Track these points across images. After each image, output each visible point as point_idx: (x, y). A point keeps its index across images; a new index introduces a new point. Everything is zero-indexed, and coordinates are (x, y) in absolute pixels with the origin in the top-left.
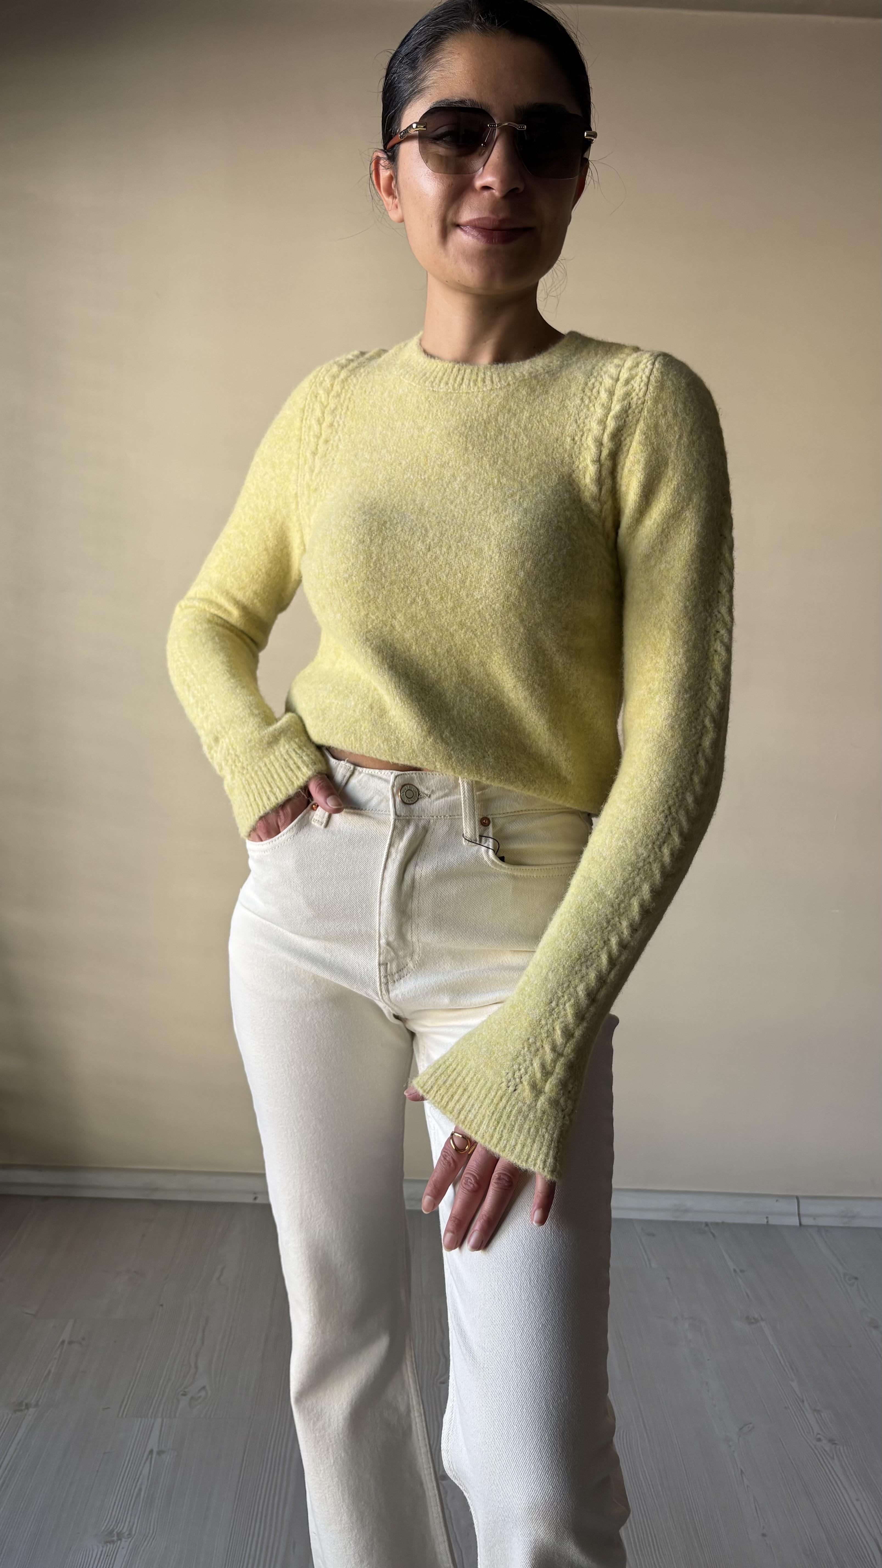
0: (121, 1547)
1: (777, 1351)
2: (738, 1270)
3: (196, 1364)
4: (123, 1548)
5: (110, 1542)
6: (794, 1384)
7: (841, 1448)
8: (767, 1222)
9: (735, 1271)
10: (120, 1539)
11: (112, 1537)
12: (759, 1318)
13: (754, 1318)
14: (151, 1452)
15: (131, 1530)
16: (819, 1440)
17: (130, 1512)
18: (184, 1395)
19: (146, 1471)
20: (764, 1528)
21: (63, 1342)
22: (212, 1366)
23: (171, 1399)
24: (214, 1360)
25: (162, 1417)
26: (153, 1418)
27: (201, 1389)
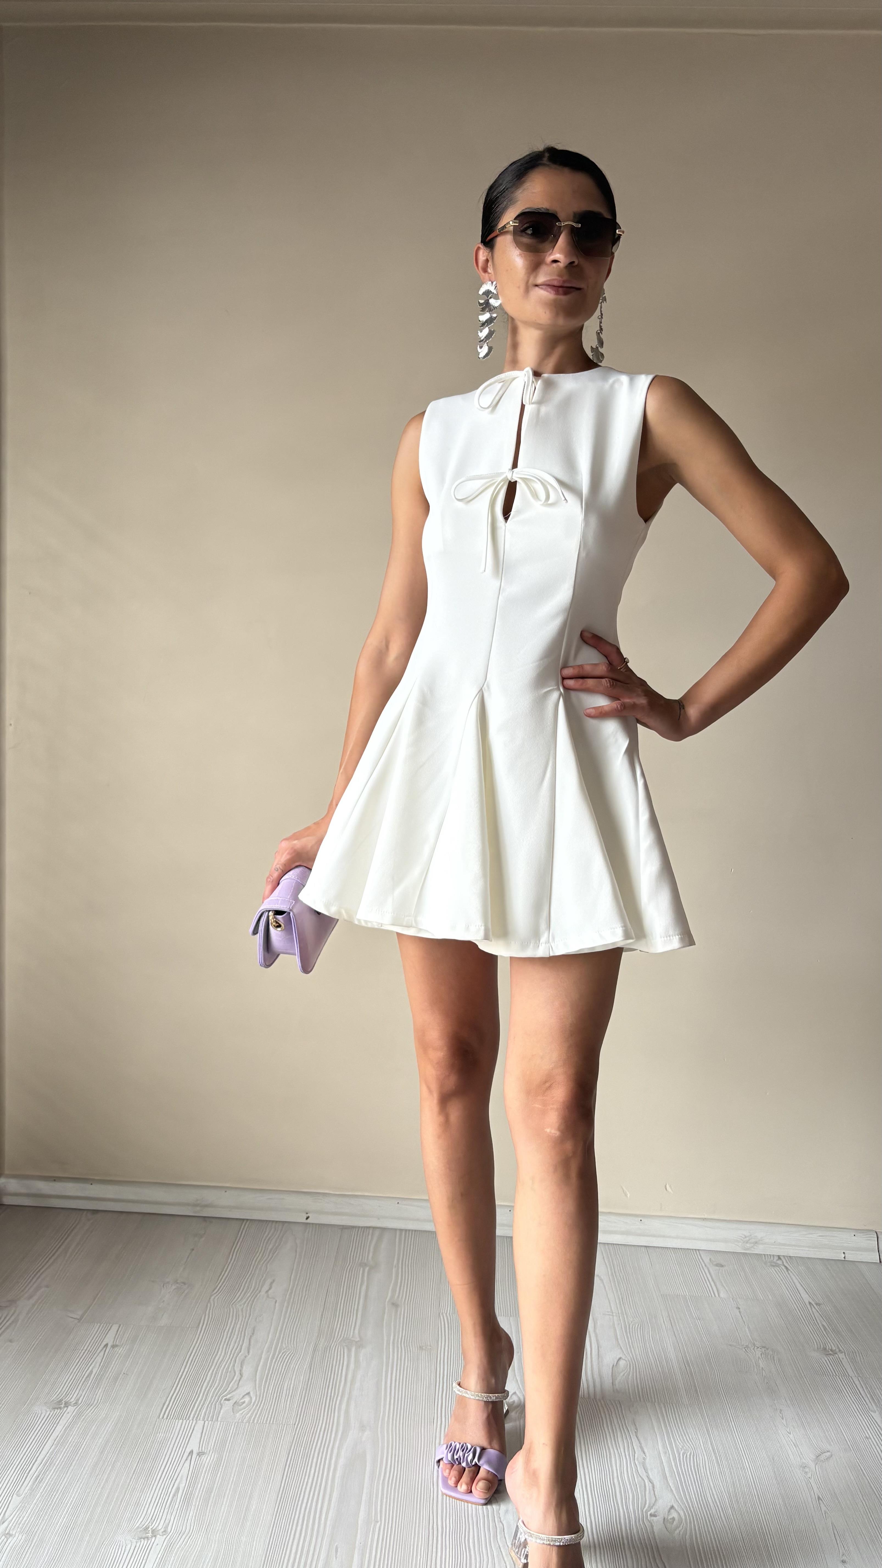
0: (155, 1544)
1: (857, 1382)
2: (813, 1303)
3: (241, 1371)
4: (157, 1545)
5: (144, 1539)
6: (876, 1416)
8: (844, 1258)
9: (810, 1303)
10: (155, 1536)
11: (147, 1533)
12: (837, 1350)
13: (831, 1350)
14: (191, 1452)
15: (167, 1527)
17: (166, 1511)
18: (228, 1400)
19: (184, 1472)
20: (844, 1556)
21: (106, 1345)
22: (258, 1374)
23: (213, 1404)
24: (259, 1368)
25: (203, 1419)
26: (194, 1422)
27: (245, 1395)
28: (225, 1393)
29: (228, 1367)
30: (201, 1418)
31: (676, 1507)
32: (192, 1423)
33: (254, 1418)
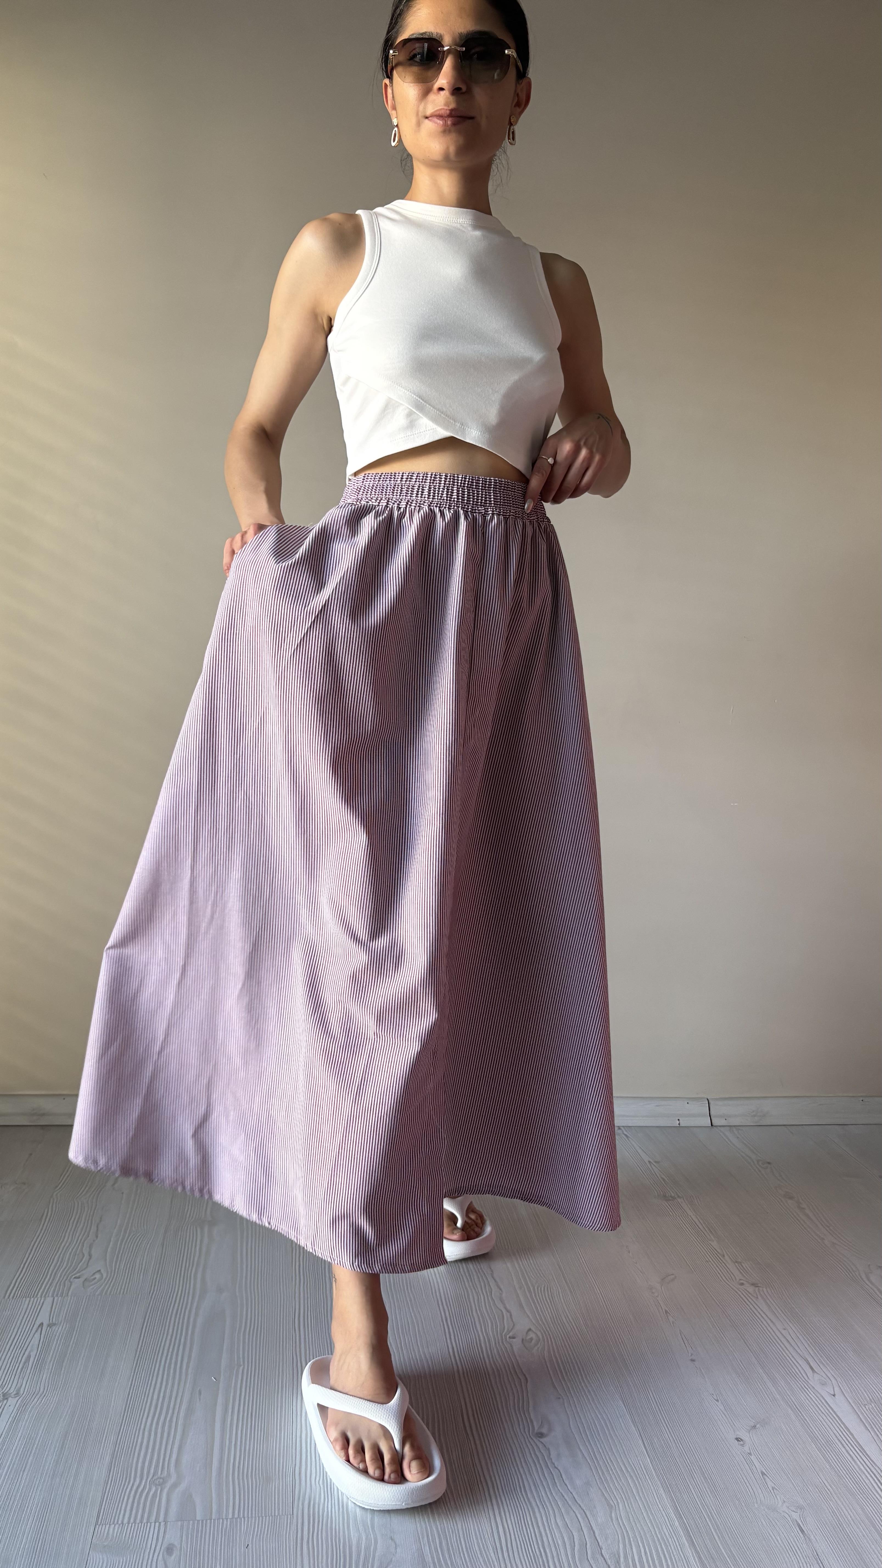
0: (8, 1405)
2: (652, 1161)
3: (89, 1253)
4: (10, 1406)
6: (715, 1244)
7: (765, 1289)
8: (679, 1124)
9: (649, 1162)
10: (7, 1399)
12: (676, 1196)
13: (671, 1197)
14: (42, 1324)
15: (19, 1390)
16: (742, 1284)
17: (17, 1377)
18: (79, 1278)
19: (35, 1341)
20: (692, 1354)
22: (108, 1255)
23: (62, 1283)
24: (109, 1250)
25: (53, 1296)
26: (43, 1299)
27: (95, 1273)
28: (74, 1272)
29: (76, 1251)
30: (50, 1295)
31: (534, 1330)
32: (40, 1301)
33: (107, 1291)
